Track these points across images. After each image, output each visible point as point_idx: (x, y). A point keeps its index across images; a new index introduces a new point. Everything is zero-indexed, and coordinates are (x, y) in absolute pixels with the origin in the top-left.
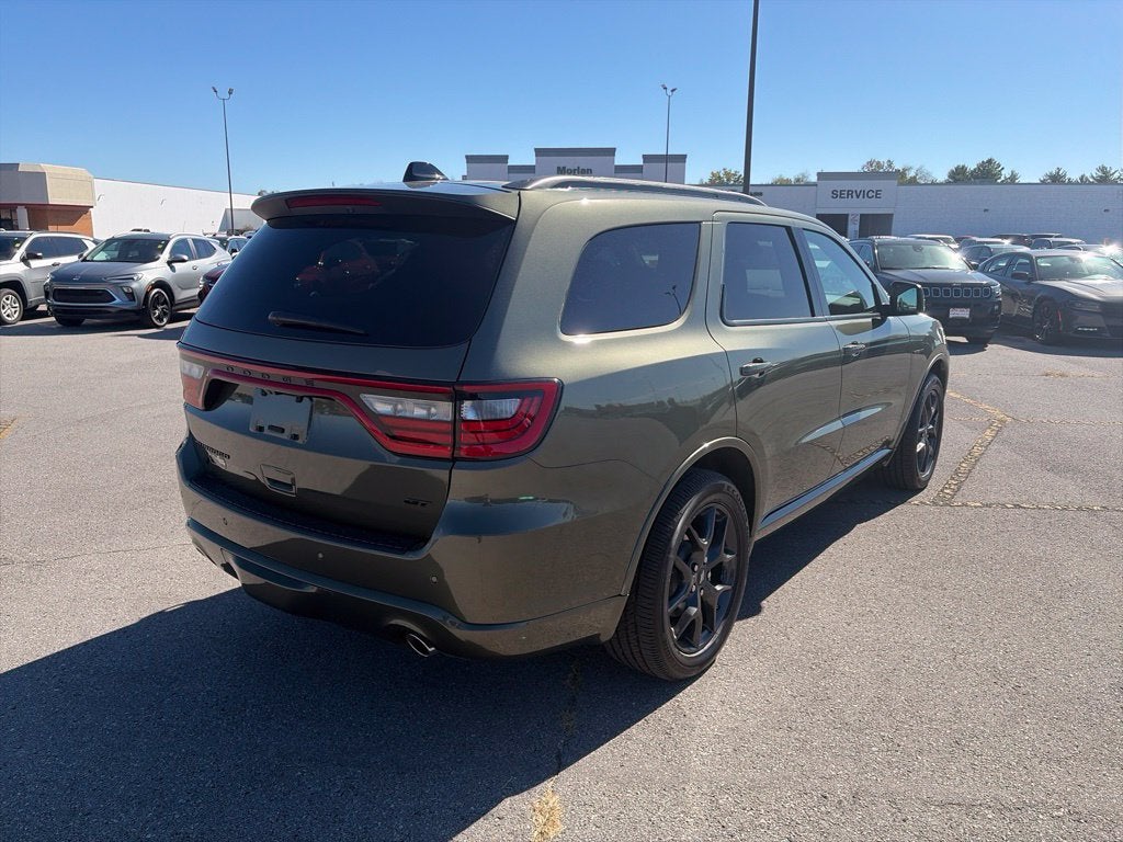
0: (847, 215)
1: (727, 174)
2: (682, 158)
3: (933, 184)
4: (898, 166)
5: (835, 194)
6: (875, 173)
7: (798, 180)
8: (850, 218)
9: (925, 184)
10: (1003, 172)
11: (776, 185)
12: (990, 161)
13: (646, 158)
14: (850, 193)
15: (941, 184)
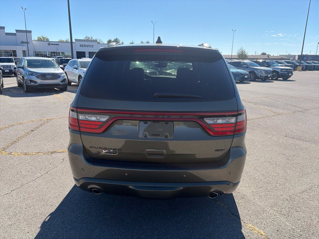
0: (85, 52)
1: (43, 37)
2: (30, 32)
3: (104, 44)
4: (94, 38)
5: (81, 46)
6: (88, 40)
7: (66, 41)
8: (86, 53)
9: (102, 44)
10: (120, 42)
11: (60, 42)
12: (117, 39)
13: (17, 31)
14: (85, 46)
15: (106, 44)
